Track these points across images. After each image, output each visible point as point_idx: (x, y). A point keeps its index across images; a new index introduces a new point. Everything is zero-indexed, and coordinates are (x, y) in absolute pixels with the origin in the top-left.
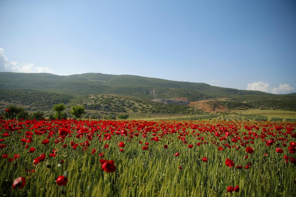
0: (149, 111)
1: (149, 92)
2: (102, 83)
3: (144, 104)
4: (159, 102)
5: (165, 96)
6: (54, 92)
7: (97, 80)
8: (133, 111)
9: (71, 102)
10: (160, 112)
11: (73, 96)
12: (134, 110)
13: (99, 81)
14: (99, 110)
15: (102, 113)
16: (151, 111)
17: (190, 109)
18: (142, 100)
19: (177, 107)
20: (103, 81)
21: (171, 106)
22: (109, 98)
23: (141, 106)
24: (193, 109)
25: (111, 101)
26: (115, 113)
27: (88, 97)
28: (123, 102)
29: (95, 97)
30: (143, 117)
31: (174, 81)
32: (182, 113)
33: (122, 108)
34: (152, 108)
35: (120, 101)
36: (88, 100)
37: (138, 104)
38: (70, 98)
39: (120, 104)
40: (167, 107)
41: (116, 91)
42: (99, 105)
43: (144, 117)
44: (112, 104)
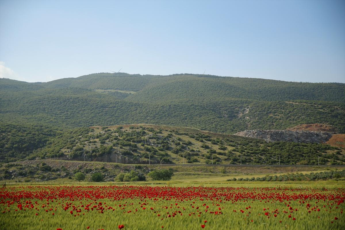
0: (226, 160)
1: (236, 114)
2: (126, 95)
3: (215, 143)
4: (251, 136)
5: (274, 120)
6: (14, 123)
7: (115, 91)
8: (188, 161)
9: (51, 143)
10: (250, 161)
11: (57, 129)
12: (189, 159)
13: (119, 91)
14: (110, 161)
15: (117, 167)
16: (230, 159)
17: (330, 152)
18: (210, 135)
19: (294, 148)
20: (128, 92)
21: (280, 147)
22: (134, 131)
23: (207, 147)
24: (338, 153)
25: (139, 139)
26: (145, 167)
27: (88, 131)
28: (165, 141)
29: (103, 132)
30: (210, 173)
31: (301, 83)
32: (306, 163)
33: (163, 155)
34: (233, 152)
35: (158, 139)
36: (87, 139)
37: (201, 144)
38: (47, 135)
39: (159, 145)
40: (269, 148)
41: (157, 114)
42: (111, 148)
43: (213, 173)
44: (139, 145)
